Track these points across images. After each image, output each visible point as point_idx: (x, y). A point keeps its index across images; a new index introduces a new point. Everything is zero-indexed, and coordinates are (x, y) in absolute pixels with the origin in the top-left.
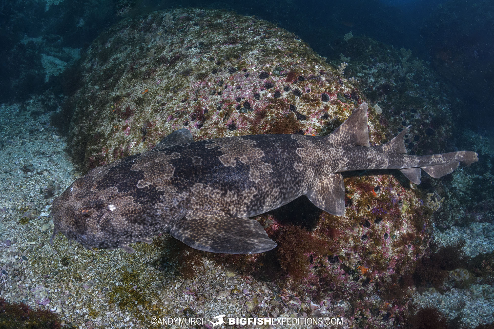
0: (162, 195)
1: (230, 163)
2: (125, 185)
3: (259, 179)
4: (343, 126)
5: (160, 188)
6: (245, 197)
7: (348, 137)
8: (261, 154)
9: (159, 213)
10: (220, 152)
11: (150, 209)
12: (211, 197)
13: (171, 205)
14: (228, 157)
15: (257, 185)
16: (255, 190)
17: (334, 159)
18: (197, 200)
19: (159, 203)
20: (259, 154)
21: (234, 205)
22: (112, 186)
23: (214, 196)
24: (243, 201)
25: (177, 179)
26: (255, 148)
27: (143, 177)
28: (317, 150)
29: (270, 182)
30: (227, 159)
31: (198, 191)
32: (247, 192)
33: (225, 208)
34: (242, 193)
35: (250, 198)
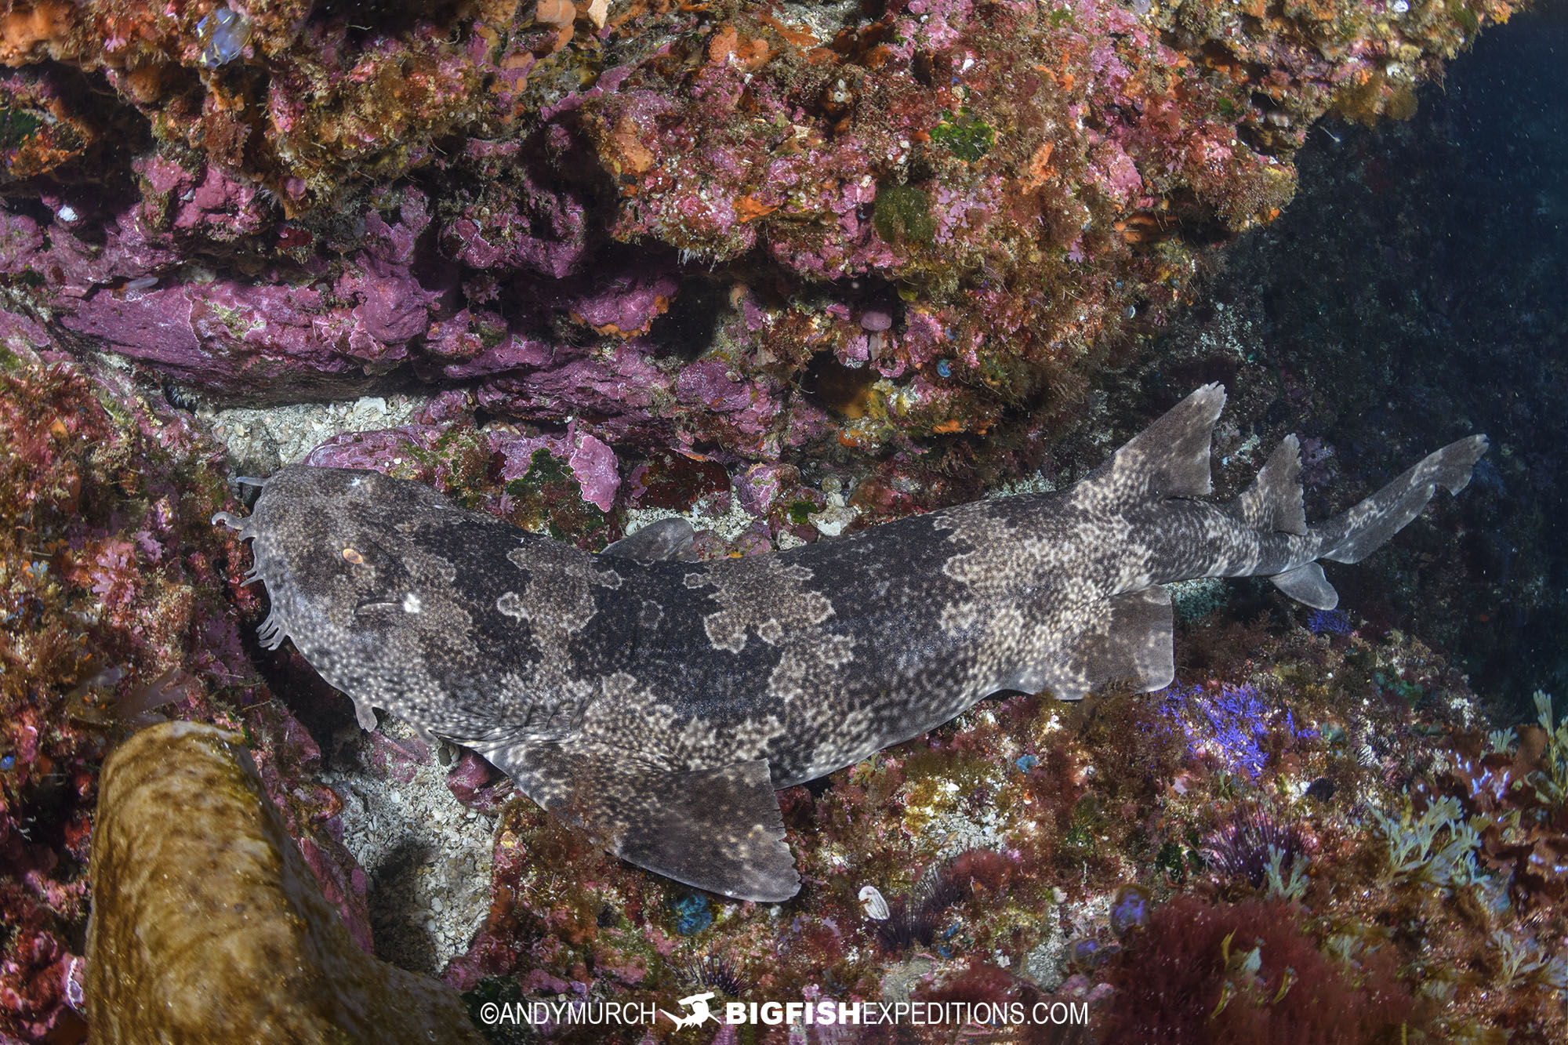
0: (534, 662)
1: (730, 640)
2: (476, 579)
3: (799, 691)
4: (1124, 454)
5: (540, 640)
6: (741, 744)
7: (1141, 484)
8: (824, 608)
9: (504, 697)
10: (713, 601)
11: (489, 676)
12: (642, 719)
13: (540, 698)
14: (728, 620)
15: (788, 709)
16: (776, 724)
17: (1099, 555)
18: (605, 715)
19: (517, 678)
20: (818, 608)
21: (703, 759)
22: (450, 561)
23: (651, 719)
24: (732, 753)
25: (584, 642)
26: (807, 592)
27: (520, 591)
28: (1027, 543)
29: (837, 694)
30: (724, 628)
31: (616, 692)
32: (749, 728)
33: (677, 759)
34: (733, 732)
35: (759, 746)
